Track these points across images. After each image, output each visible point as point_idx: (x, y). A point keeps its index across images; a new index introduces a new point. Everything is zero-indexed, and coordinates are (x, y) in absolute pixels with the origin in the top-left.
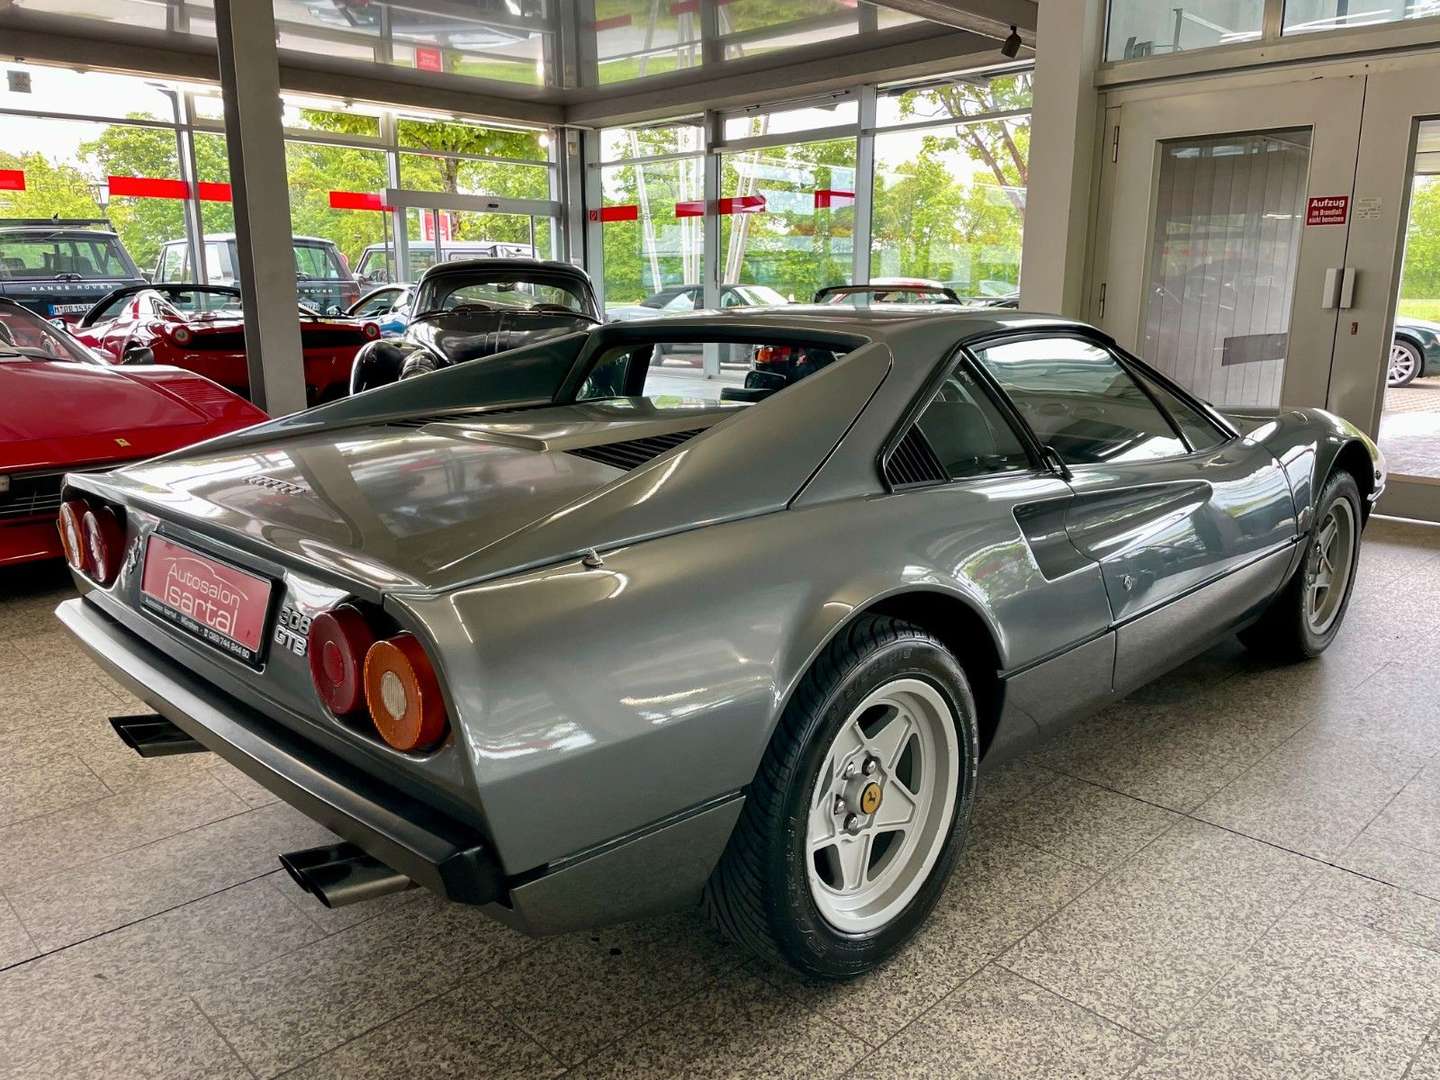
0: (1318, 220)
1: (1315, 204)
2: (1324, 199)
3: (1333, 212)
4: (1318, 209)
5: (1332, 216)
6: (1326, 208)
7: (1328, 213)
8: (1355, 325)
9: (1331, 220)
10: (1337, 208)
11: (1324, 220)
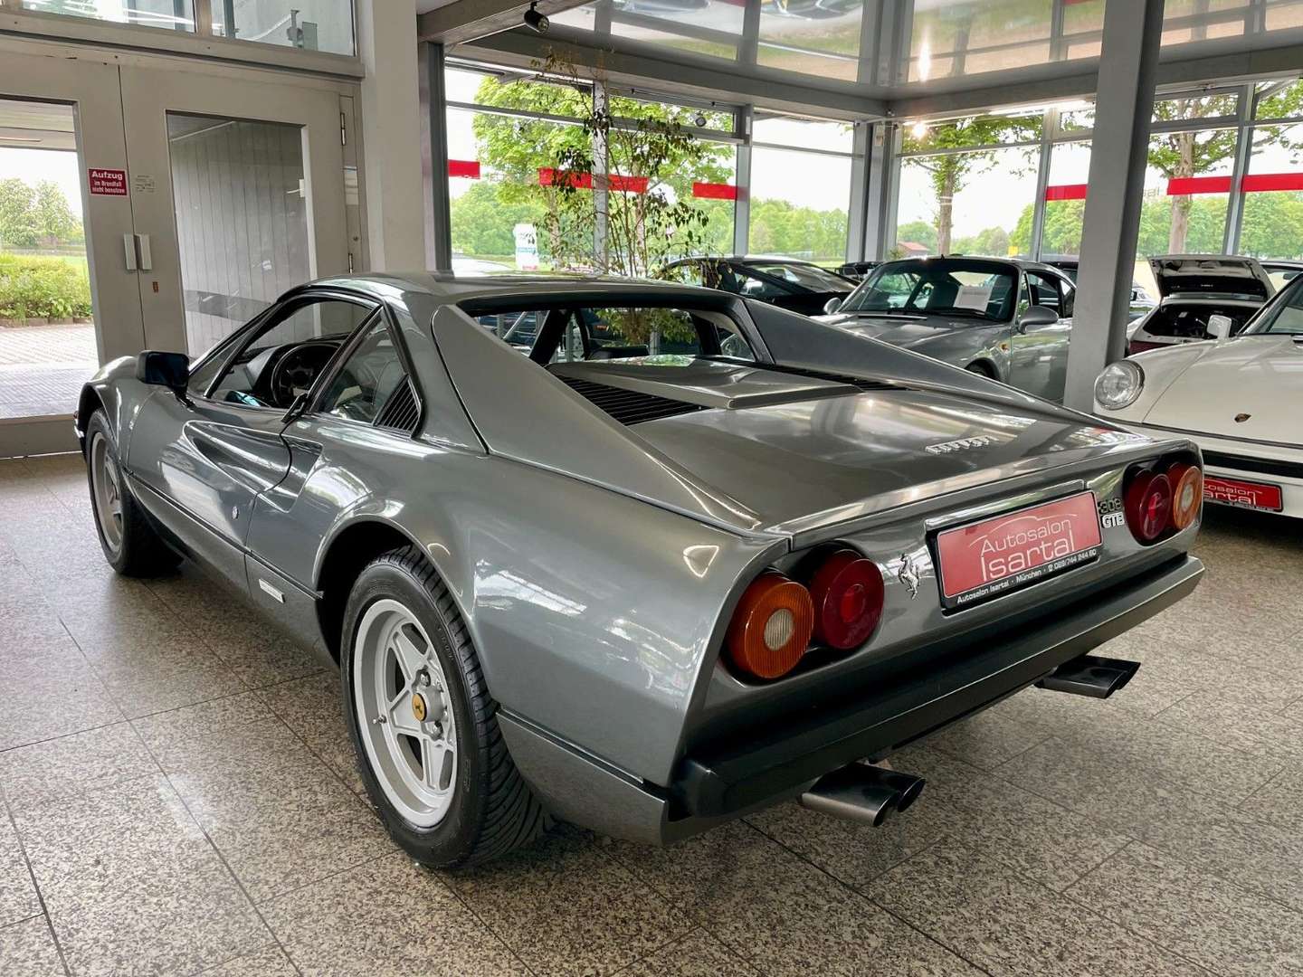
0: (101, 189)
1: (95, 175)
2: (103, 171)
3: (114, 184)
4: (100, 180)
5: (113, 188)
6: (106, 180)
7: (109, 184)
8: (155, 284)
9: (114, 191)
10: (117, 180)
11: (107, 190)
